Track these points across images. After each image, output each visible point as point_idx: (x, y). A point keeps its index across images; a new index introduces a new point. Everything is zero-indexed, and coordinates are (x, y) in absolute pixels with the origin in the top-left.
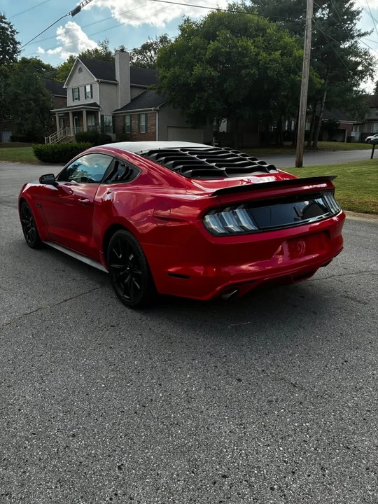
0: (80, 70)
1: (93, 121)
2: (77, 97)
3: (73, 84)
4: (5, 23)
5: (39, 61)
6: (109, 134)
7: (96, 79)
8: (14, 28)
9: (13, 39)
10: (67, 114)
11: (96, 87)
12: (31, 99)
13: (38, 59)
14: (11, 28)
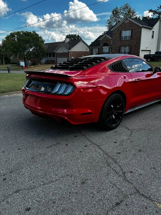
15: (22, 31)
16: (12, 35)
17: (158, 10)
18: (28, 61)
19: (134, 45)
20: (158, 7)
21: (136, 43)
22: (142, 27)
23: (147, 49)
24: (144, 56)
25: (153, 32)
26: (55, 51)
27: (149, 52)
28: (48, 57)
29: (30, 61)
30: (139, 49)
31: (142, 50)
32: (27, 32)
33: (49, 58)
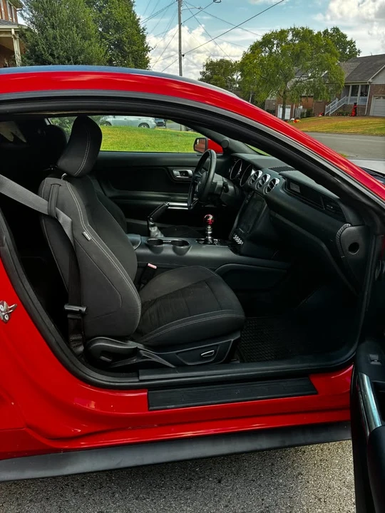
15: (293, 27)
16: (267, 41)
18: (297, 106)
26: (370, 80)
28: (348, 96)
29: (301, 107)
32: (303, 28)
33: (349, 100)
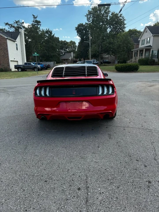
0: (146, 32)
1: (148, 53)
2: (143, 43)
3: (143, 38)
4: (122, 17)
5: (136, 30)
6: (154, 59)
7: (152, 35)
8: (125, 18)
9: (124, 23)
10: (138, 51)
11: (152, 38)
12: (125, 46)
13: (135, 29)
14: (123, 18)
17: (14, 24)
19: (2, 55)
20: (14, 22)
21: (4, 54)
22: (6, 38)
23: (15, 60)
24: (15, 66)
25: (17, 44)
27: (16, 62)
30: (8, 59)
31: (11, 61)
